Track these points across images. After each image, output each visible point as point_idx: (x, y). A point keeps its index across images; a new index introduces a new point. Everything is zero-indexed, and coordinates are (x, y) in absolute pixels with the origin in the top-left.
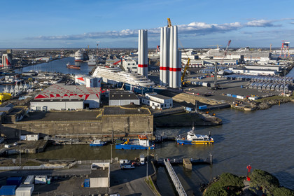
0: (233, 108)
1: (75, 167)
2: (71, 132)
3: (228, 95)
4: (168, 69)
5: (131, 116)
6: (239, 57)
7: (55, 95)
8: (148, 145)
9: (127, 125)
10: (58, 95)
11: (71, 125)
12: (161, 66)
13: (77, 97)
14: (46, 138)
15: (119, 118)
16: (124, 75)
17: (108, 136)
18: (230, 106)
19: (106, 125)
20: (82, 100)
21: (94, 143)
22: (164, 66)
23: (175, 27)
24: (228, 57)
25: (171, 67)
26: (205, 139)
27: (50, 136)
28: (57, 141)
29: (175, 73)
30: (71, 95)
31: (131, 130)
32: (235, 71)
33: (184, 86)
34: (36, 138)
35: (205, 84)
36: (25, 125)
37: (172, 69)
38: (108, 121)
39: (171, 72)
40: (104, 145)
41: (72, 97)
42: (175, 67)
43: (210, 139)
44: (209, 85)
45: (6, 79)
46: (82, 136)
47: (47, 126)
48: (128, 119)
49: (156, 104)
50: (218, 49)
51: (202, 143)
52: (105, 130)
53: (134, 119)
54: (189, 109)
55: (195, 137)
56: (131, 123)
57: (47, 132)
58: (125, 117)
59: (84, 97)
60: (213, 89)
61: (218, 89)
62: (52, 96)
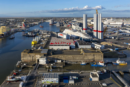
0: (128, 49)
1: (82, 73)
2: (73, 59)
3: (124, 43)
4: (97, 31)
5: (95, 54)
6: (122, 23)
7: (57, 43)
8: (104, 65)
9: (93, 57)
10: (58, 43)
11: (73, 57)
12: (94, 30)
13: (66, 44)
14: (64, 61)
15: (91, 54)
16: (79, 33)
17: (87, 61)
18: (127, 48)
19: (86, 57)
20: (69, 45)
21: (82, 63)
22: (96, 30)
23: (101, 14)
24: (117, 23)
25: (99, 30)
26: (124, 63)
27: (66, 61)
28: (68, 63)
29: (100, 33)
30: (64, 43)
31: (95, 59)
32: (123, 31)
33: (104, 39)
34: (60, 61)
35: (113, 38)
36: (56, 56)
37: (99, 32)
38: (86, 56)
39: (99, 33)
40: (86, 64)
41: (64, 44)
42: (100, 31)
43: (126, 63)
44: (115, 38)
45: (28, 34)
46: (77, 61)
47: (64, 57)
48: (94, 55)
49: (98, 47)
50: (112, 19)
51: (123, 64)
52: (85, 59)
53: (96, 55)
54: (111, 50)
55: (120, 62)
56: (95, 56)
57: (64, 59)
58: (93, 54)
59: (69, 44)
60: (117, 40)
61: (119, 40)
62: (56, 43)
